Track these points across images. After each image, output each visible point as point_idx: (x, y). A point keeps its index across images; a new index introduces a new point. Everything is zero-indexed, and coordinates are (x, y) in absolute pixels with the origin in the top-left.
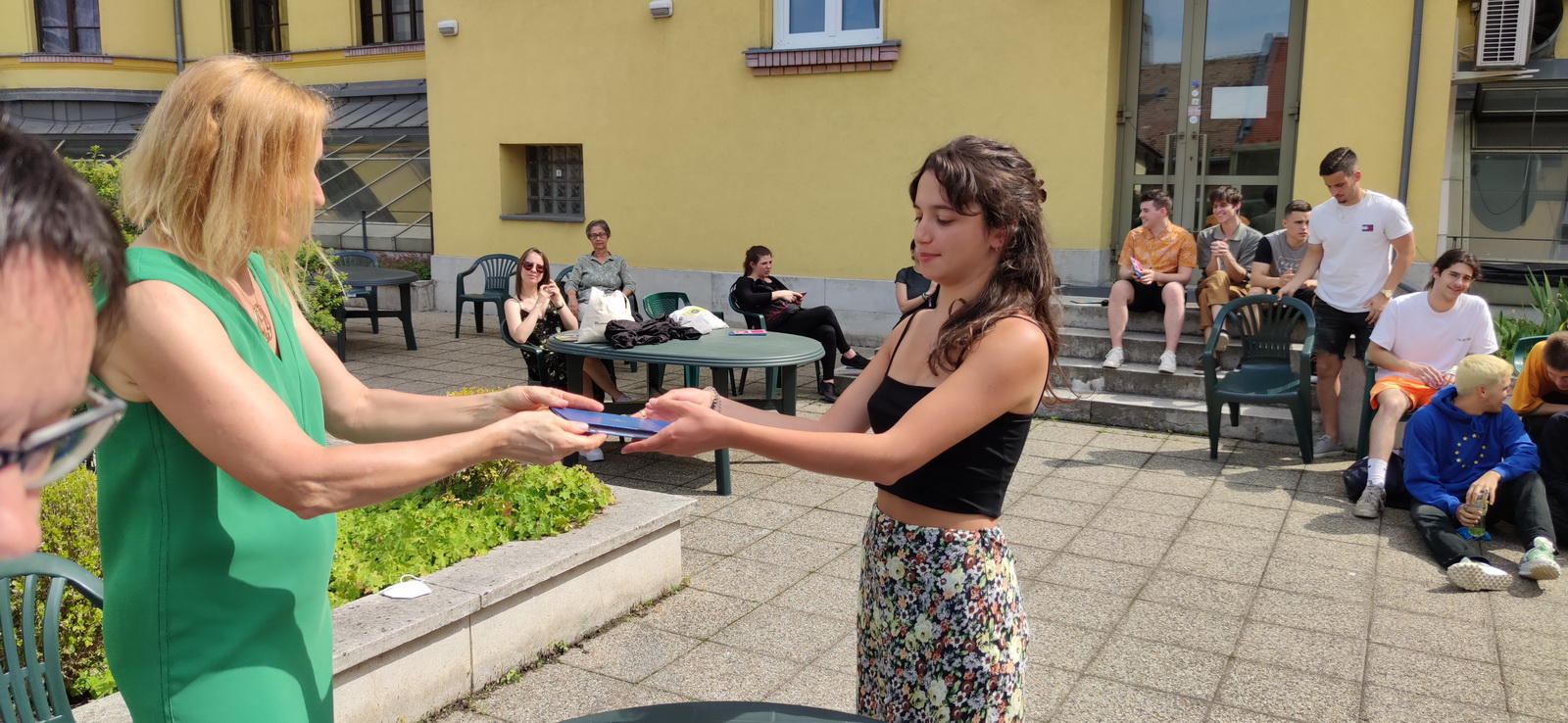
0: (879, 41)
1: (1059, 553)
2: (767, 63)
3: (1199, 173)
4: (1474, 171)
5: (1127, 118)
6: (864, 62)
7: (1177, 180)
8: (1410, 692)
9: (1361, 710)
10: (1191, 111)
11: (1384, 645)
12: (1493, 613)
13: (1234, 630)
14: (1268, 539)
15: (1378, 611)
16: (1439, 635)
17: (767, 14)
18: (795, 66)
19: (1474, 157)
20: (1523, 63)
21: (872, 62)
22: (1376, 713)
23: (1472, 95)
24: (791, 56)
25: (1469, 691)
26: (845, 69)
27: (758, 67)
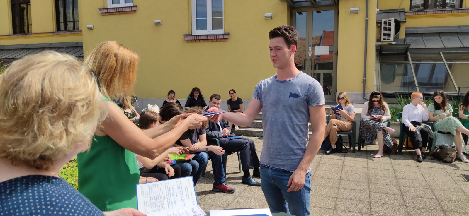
0: (223, 33)
2: (190, 39)
3: (312, 70)
4: (381, 68)
6: (219, 39)
8: (381, 203)
9: (371, 208)
10: (309, 53)
11: (374, 192)
12: (398, 183)
13: (336, 191)
14: (341, 167)
15: (370, 184)
16: (386, 189)
17: (190, 24)
18: (199, 40)
19: (381, 65)
20: (393, 40)
21: (221, 39)
23: (379, 48)
24: (198, 37)
25: (396, 202)
26: (213, 40)
27: (188, 40)
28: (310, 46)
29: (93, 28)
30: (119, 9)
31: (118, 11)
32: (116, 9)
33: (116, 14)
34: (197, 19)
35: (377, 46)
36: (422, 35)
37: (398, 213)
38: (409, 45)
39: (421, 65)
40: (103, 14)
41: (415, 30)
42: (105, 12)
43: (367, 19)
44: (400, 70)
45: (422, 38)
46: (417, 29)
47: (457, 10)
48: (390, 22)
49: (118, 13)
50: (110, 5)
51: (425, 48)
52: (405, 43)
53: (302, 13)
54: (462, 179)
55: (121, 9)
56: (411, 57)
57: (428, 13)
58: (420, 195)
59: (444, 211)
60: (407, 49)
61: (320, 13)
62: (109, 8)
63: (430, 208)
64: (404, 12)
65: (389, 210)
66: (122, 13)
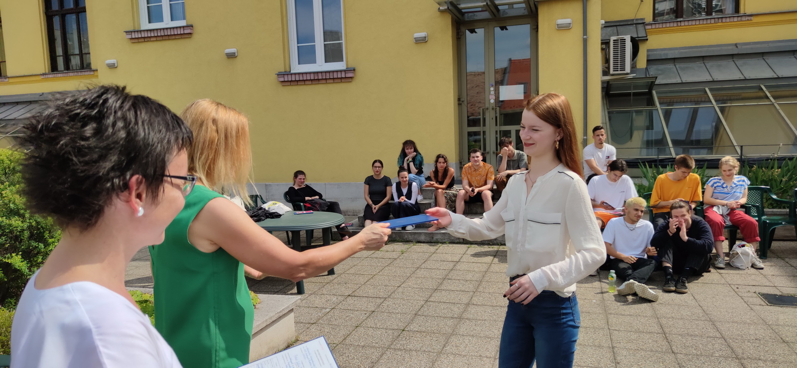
0: (344, 68)
1: (468, 304)
2: (288, 79)
3: (496, 125)
5: (462, 101)
6: (338, 78)
7: (487, 129)
8: (632, 349)
9: (615, 359)
10: (490, 97)
11: (616, 330)
12: (655, 312)
15: (609, 316)
16: (636, 323)
17: (287, 55)
18: (303, 80)
19: (609, 113)
20: (629, 72)
21: (341, 78)
22: (621, 359)
23: (605, 85)
24: (301, 76)
25: (655, 346)
26: (328, 81)
27: (284, 81)
28: (493, 86)
29: (116, 65)
30: (162, 31)
31: (159, 35)
32: (155, 31)
33: (157, 40)
34: (299, 45)
35: (603, 82)
36: (674, 60)
37: (661, 364)
38: (655, 79)
39: (673, 111)
40: (134, 41)
41: (663, 52)
42: (137, 37)
43: (585, 37)
44: (640, 121)
45: (675, 65)
46: (666, 52)
47: (731, 18)
48: (623, 41)
49: (161, 38)
50: (145, 25)
51: (681, 82)
52: (648, 76)
53: (476, 30)
54: (760, 300)
55: (165, 31)
56: (658, 99)
57: (683, 24)
58: (695, 331)
59: (738, 358)
60: (652, 85)
61: (507, 29)
62: (144, 31)
63: (715, 355)
64: (643, 23)
65: (647, 361)
66: (167, 38)
